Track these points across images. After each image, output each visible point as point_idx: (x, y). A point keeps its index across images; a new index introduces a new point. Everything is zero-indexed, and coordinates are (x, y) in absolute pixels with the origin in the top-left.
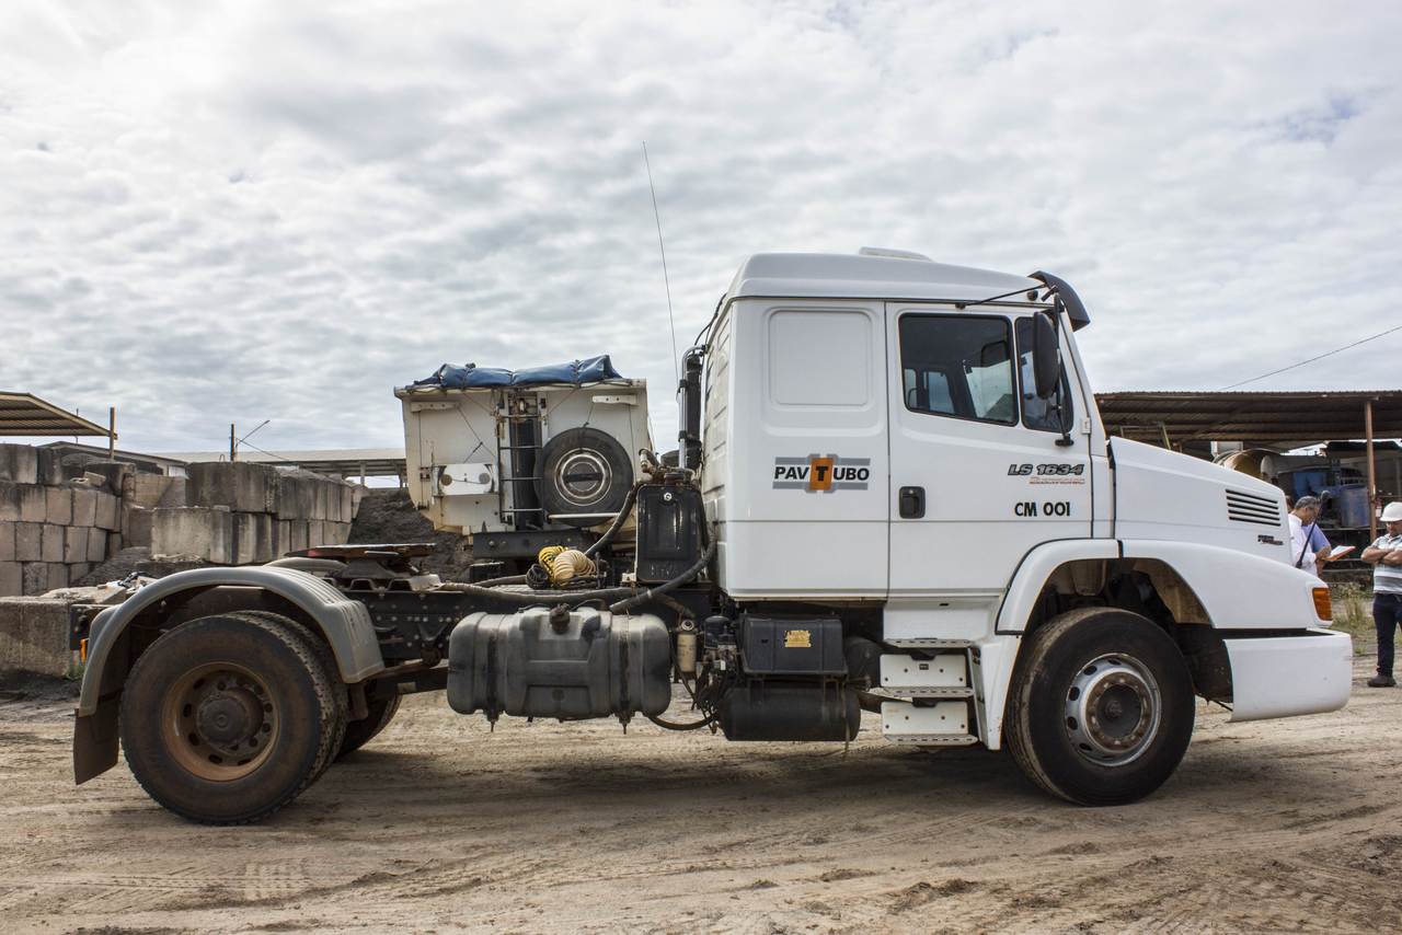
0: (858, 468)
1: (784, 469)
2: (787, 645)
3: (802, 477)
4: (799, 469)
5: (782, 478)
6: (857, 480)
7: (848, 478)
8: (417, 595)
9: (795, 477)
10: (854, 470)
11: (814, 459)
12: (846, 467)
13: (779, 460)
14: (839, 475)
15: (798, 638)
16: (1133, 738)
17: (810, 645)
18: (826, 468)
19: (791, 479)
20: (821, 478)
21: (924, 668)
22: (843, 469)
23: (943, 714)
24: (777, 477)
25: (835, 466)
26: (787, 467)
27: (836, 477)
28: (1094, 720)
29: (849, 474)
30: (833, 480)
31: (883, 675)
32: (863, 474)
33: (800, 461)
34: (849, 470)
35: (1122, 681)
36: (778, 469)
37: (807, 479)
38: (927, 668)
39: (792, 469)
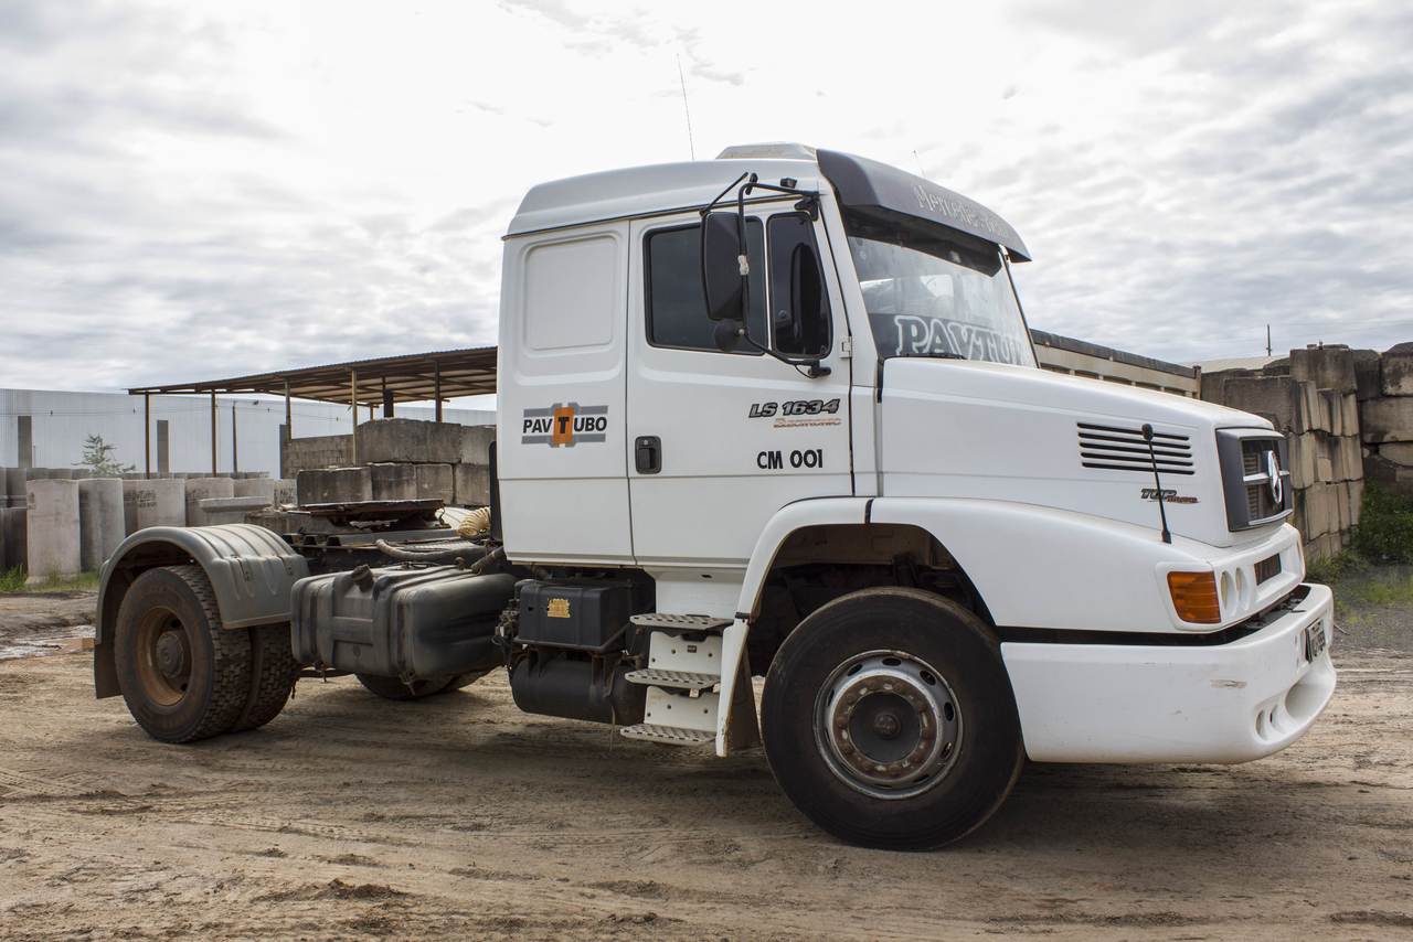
0: (596, 417)
1: (530, 421)
2: (550, 614)
3: (546, 430)
4: (544, 421)
5: (529, 430)
6: (595, 431)
7: (587, 430)
8: (345, 550)
9: (540, 429)
10: (593, 419)
11: (557, 408)
12: (585, 416)
13: (527, 413)
14: (579, 426)
15: (559, 608)
16: (906, 765)
17: (569, 616)
18: (567, 419)
19: (537, 433)
20: (563, 431)
21: (693, 650)
22: (583, 419)
23: (708, 708)
24: (525, 431)
25: (575, 417)
26: (534, 420)
27: (576, 430)
28: (845, 735)
29: (589, 424)
30: (574, 432)
31: (652, 655)
32: (601, 424)
33: (543, 412)
34: (588, 419)
35: (888, 688)
36: (526, 421)
37: (551, 432)
38: (695, 651)
39: (538, 421)
